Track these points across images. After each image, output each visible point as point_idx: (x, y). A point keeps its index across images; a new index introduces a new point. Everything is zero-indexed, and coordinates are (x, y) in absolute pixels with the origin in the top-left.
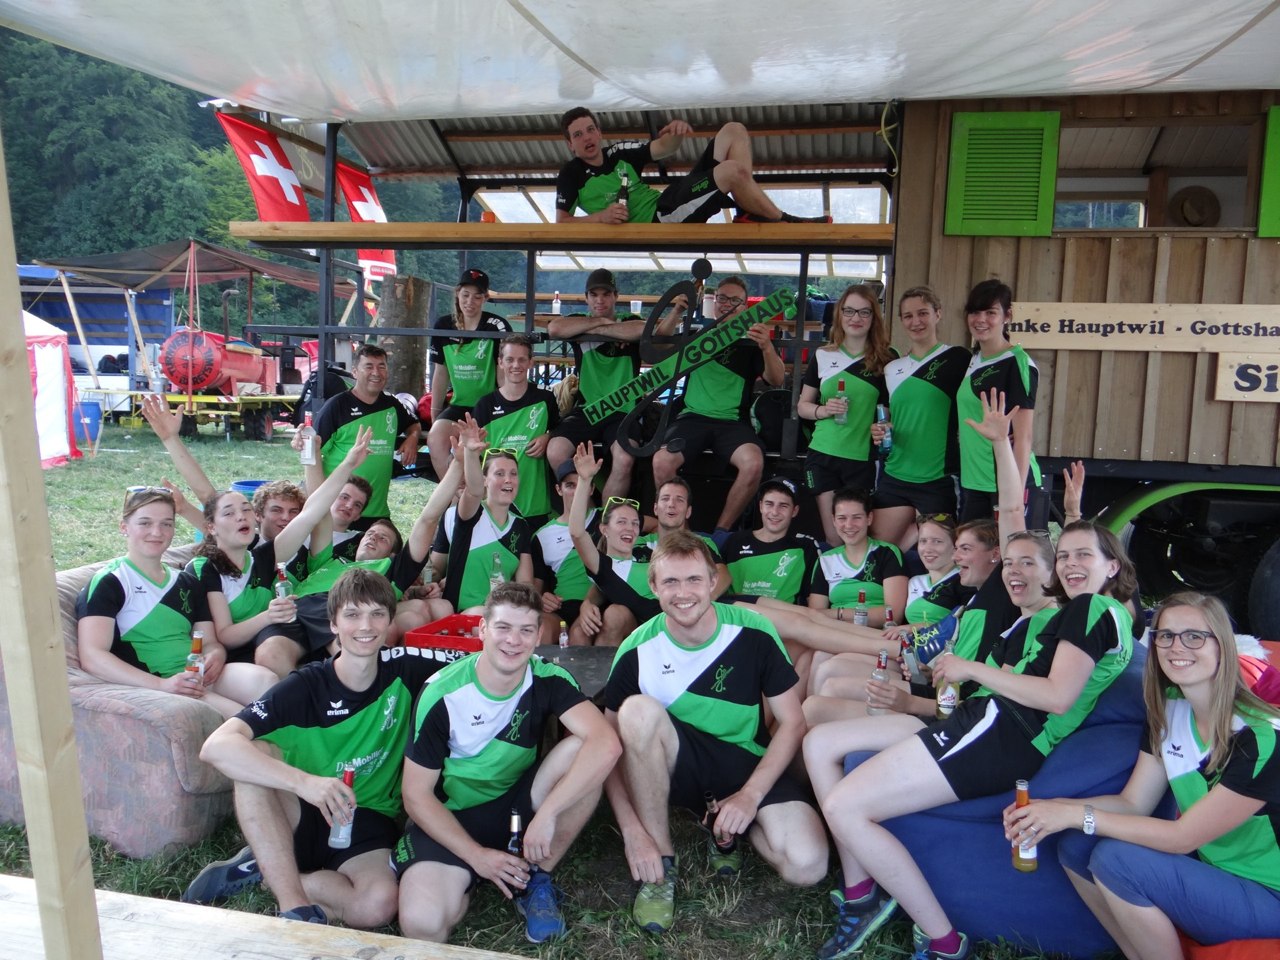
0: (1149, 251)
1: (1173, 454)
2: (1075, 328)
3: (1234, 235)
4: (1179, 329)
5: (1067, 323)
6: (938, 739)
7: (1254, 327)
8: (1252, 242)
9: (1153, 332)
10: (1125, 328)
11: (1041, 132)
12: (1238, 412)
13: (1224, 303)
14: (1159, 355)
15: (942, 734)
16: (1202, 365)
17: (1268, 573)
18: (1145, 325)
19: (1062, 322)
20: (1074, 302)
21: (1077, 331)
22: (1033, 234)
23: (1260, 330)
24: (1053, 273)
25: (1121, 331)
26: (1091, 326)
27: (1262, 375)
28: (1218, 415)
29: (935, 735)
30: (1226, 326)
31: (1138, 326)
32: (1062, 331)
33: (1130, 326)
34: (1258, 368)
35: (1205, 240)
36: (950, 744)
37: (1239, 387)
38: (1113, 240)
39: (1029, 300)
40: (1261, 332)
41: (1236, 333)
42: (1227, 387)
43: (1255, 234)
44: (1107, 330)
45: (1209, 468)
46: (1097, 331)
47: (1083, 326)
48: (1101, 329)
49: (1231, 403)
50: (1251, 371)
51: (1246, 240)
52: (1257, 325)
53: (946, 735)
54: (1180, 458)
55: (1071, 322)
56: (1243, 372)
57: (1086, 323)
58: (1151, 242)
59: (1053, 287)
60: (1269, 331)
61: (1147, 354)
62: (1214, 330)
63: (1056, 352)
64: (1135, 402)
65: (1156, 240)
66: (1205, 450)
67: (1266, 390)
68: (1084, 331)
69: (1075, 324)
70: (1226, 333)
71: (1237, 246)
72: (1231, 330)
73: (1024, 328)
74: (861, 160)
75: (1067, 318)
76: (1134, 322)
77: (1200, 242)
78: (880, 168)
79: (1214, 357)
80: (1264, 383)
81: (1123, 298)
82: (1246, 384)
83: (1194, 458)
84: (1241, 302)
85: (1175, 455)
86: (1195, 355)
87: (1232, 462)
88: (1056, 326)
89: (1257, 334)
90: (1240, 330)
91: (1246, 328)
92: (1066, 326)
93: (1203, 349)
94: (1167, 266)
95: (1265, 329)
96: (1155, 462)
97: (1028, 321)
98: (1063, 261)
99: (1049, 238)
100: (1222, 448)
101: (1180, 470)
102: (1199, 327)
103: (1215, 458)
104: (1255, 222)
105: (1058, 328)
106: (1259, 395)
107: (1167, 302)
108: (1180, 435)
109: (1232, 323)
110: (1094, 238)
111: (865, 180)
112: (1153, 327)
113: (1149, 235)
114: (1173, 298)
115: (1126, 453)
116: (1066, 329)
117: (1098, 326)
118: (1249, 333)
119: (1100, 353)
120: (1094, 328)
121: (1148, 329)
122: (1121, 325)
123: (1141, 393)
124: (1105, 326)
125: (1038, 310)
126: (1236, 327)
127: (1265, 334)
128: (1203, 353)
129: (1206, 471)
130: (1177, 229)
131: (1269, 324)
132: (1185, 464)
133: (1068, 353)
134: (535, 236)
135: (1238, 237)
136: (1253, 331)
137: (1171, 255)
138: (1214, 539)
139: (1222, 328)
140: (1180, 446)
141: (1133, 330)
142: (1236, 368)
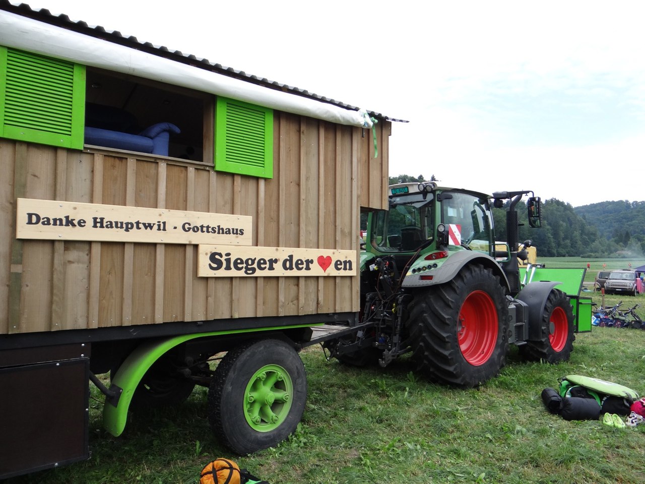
3: (202, 167)
8: (212, 173)
12: (211, 284)
13: (201, 211)
14: (163, 246)
16: (189, 252)
20: (103, 203)
22: (69, 146)
24: (86, 180)
28: (201, 286)
35: (186, 168)
39: (67, 199)
43: (213, 168)
45: (197, 324)
49: (207, 278)
51: (209, 171)
54: (179, 319)
58: (154, 165)
59: (86, 190)
61: (155, 245)
63: (90, 243)
65: (157, 164)
71: (204, 175)
77: (182, 169)
79: (196, 247)
81: (138, 204)
83: (188, 318)
84: (208, 211)
85: (176, 317)
86: (185, 246)
87: (209, 318)
94: (165, 183)
98: (93, 173)
99: (82, 152)
100: (204, 309)
101: (179, 327)
104: (213, 160)
107: (166, 208)
108: (178, 303)
113: (153, 160)
115: (146, 320)
119: (123, 244)
123: (152, 273)
128: (189, 244)
129: (194, 326)
130: (170, 158)
132: (183, 323)
133: (99, 244)
135: (204, 169)
137: (167, 176)
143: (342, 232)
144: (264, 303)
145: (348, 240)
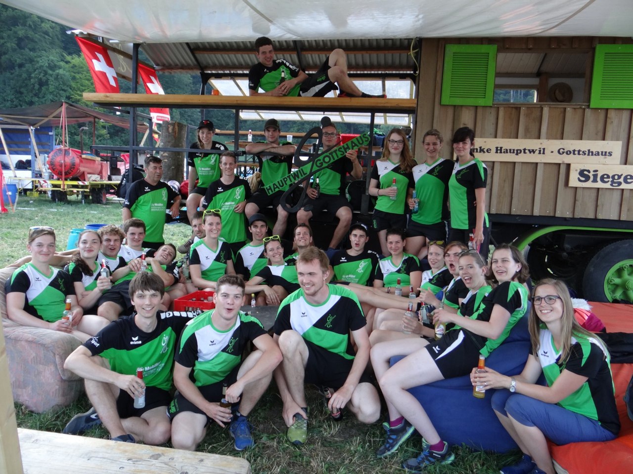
0: (538, 114)
1: (548, 212)
2: (503, 151)
3: (579, 107)
4: (552, 152)
5: (499, 149)
6: (435, 350)
7: (587, 151)
8: (587, 110)
9: (540, 153)
10: (527, 151)
11: (487, 55)
12: (579, 192)
13: (573, 139)
14: (543, 164)
15: (437, 347)
16: (563, 169)
17: (592, 269)
18: (536, 150)
19: (497, 148)
20: (503, 138)
21: (504, 152)
22: (484, 105)
23: (590, 153)
24: (493, 124)
25: (525, 152)
26: (510, 150)
27: (591, 175)
28: (570, 193)
29: (434, 348)
30: (574, 151)
31: (533, 151)
32: (497, 152)
33: (529, 150)
34: (589, 171)
35: (565, 109)
36: (440, 352)
37: (580, 180)
38: (521, 108)
39: (481, 137)
41: (579, 154)
42: (574, 181)
43: (588, 106)
44: (518, 152)
45: (565, 219)
46: (514, 152)
47: (507, 150)
48: (515, 152)
49: (576, 188)
50: (585, 173)
51: (584, 109)
52: (589, 150)
53: (439, 348)
54: (552, 214)
55: (501, 148)
56: (582, 173)
57: (508, 149)
58: (540, 109)
59: (492, 131)
60: (594, 153)
61: (537, 164)
62: (568, 153)
63: (494, 162)
64: (531, 187)
65: (542, 109)
66: (564, 211)
67: (592, 182)
68: (507, 152)
69: (503, 149)
70: (574, 154)
71: (580, 112)
72: (576, 152)
73: (479, 151)
74: (401, 67)
75: (499, 146)
76: (531, 148)
77: (562, 110)
78: (410, 71)
79: (568, 166)
80: (592, 178)
81: (526, 136)
82: (583, 179)
83: (558, 214)
84: (581, 139)
85: (549, 213)
86: (559, 164)
87: (576, 216)
88: (494, 150)
89: (589, 155)
90: (581, 153)
91: (583, 152)
92: (499, 150)
93: (563, 161)
94: (547, 121)
95: (592, 152)
96: (540, 216)
97: (480, 148)
98: (497, 119)
99: (491, 107)
100: (571, 210)
101: (552, 220)
102: (561, 151)
103: (568, 214)
104: (589, 100)
105: (495, 151)
106: (589, 184)
107: (546, 139)
108: (552, 203)
109: (577, 149)
110: (512, 107)
111: (403, 77)
112: (540, 151)
113: (539, 106)
114: (549, 137)
115: (527, 212)
116: (499, 151)
117: (514, 150)
118: (585, 154)
119: (515, 163)
120: (512, 151)
121: (537, 152)
122: (525, 150)
123: (533, 183)
124: (517, 150)
125: (485, 142)
126: (579, 151)
127: (592, 155)
128: (563, 163)
129: (564, 221)
130: (552, 103)
131: (594, 150)
132: (554, 217)
133: (499, 163)
134: (239, 102)
135: (581, 108)
136: (587, 153)
137: (549, 116)
138: (567, 253)
139: (572, 152)
140: (552, 208)
141: (530, 152)
142: (579, 171)
144: (628, 210)
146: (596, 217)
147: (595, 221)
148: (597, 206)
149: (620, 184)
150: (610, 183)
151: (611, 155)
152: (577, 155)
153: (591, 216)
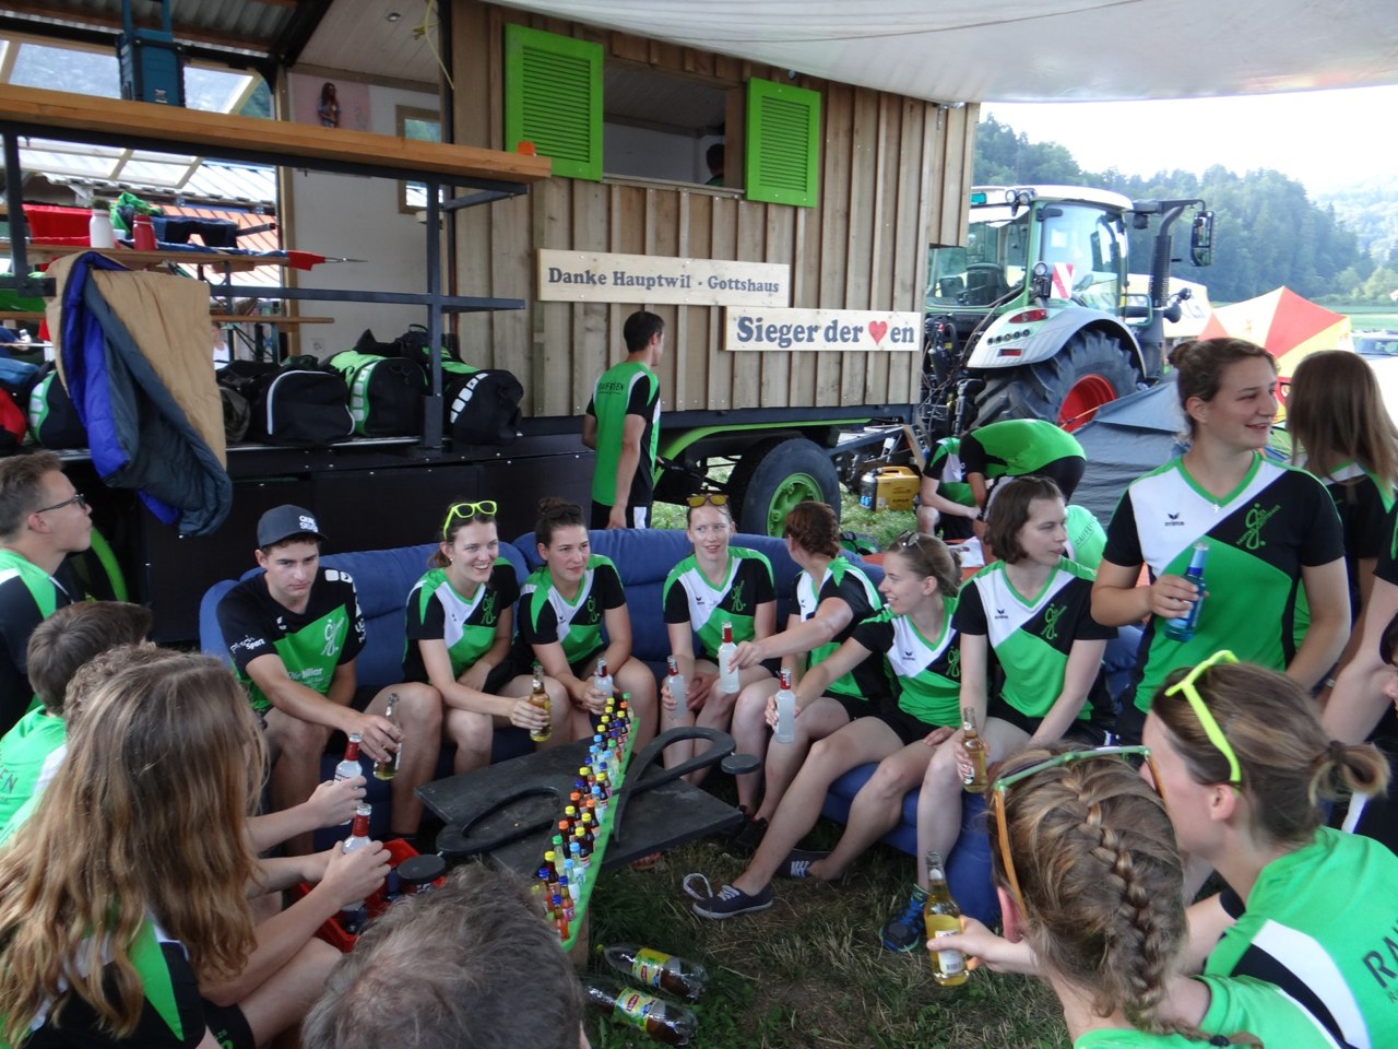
0: (674, 204)
1: (698, 405)
2: (625, 281)
3: (729, 196)
4: (700, 284)
5: (619, 275)
7: (747, 283)
8: (742, 203)
9: (682, 286)
10: (663, 281)
12: (738, 358)
13: (727, 259)
14: (687, 308)
16: (715, 318)
17: (752, 501)
18: (677, 279)
19: (616, 273)
20: (622, 253)
21: (628, 283)
22: (583, 177)
23: (751, 285)
24: (601, 221)
25: (661, 285)
26: (637, 278)
27: (753, 326)
28: (725, 360)
30: (730, 281)
31: (672, 279)
32: (616, 284)
33: (667, 279)
34: (750, 320)
35: (711, 198)
37: (741, 339)
38: (646, 190)
39: (584, 247)
40: (752, 287)
41: (737, 287)
42: (733, 343)
43: (744, 196)
44: (649, 283)
45: (718, 413)
46: (643, 284)
47: (632, 278)
48: (646, 282)
49: (733, 353)
50: (747, 323)
51: (737, 201)
52: (749, 281)
54: (702, 406)
55: (623, 273)
56: (743, 324)
57: (634, 276)
58: (674, 195)
59: (602, 236)
60: (756, 286)
61: (678, 307)
62: (723, 285)
63: (610, 305)
65: (678, 194)
66: (718, 402)
67: (756, 340)
68: (632, 284)
69: (626, 276)
70: (730, 287)
71: (731, 204)
72: (733, 285)
73: (585, 280)
75: (619, 270)
76: (669, 276)
77: (707, 199)
79: (722, 310)
80: (755, 333)
81: (658, 251)
82: (744, 335)
83: (712, 407)
84: (738, 258)
86: (708, 308)
87: (736, 407)
88: (610, 279)
89: (749, 289)
90: (740, 285)
91: (742, 284)
92: (619, 278)
93: (715, 302)
94: (687, 221)
95: (754, 284)
96: (686, 411)
97: (588, 272)
98: (609, 209)
99: (597, 182)
100: (728, 394)
101: (702, 417)
102: (713, 281)
103: (723, 405)
104: (743, 184)
105: (613, 281)
106: (752, 345)
107: (690, 257)
108: (702, 386)
109: (734, 279)
110: (631, 187)
112: (683, 280)
113: (673, 189)
114: (693, 255)
117: (643, 279)
118: (744, 288)
120: (640, 281)
121: (679, 283)
122: (660, 278)
124: (649, 279)
125: (595, 260)
126: (737, 282)
127: (754, 289)
128: (715, 306)
129: (719, 416)
130: (693, 185)
131: (756, 281)
132: (704, 411)
133: (619, 306)
135: (733, 198)
136: (747, 285)
137: (689, 210)
139: (728, 283)
141: (669, 284)
142: (738, 320)
143: (903, 284)
144: (799, 388)
145: (908, 297)
146: (760, 405)
147: (759, 412)
148: (761, 384)
149: (789, 341)
150: (778, 341)
151: (777, 290)
152: (734, 290)
153: (754, 405)
